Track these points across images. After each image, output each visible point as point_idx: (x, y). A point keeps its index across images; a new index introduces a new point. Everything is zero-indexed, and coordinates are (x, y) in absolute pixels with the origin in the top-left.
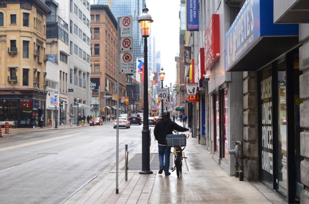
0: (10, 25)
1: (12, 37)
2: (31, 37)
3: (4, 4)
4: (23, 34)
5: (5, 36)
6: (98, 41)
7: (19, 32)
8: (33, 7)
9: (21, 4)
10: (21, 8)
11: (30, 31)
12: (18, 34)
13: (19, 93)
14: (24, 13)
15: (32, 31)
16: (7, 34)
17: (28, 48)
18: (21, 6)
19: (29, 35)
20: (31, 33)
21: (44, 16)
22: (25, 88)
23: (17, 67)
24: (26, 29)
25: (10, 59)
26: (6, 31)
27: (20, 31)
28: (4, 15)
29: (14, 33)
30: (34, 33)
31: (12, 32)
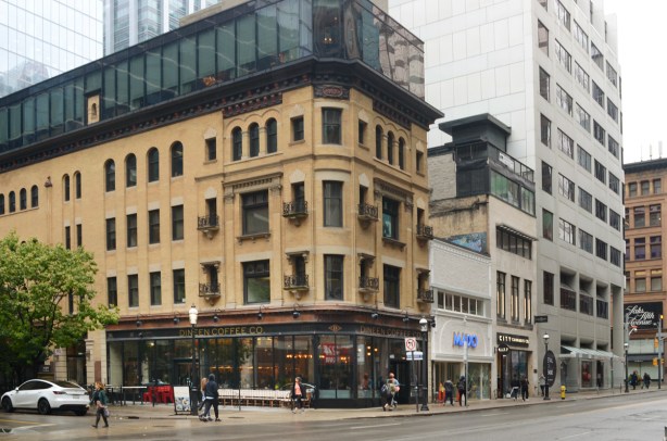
0: (291, 145)
1: (294, 175)
2: (349, 172)
3: (276, 95)
4: (321, 164)
5: (281, 175)
6: (658, 229)
7: (311, 161)
8: (353, 92)
9: (314, 86)
10: (316, 96)
11: (346, 155)
12: (308, 165)
13: (312, 319)
14: (324, 109)
15: (352, 155)
16: (285, 169)
17: (340, 200)
18: (315, 91)
19: (341, 164)
20: (348, 159)
21: (414, 127)
22: (332, 304)
23: (307, 252)
24: (332, 149)
25: (290, 233)
26: (282, 163)
27: (314, 157)
28: (278, 124)
29: (300, 164)
30: (357, 160)
31: (294, 164)
